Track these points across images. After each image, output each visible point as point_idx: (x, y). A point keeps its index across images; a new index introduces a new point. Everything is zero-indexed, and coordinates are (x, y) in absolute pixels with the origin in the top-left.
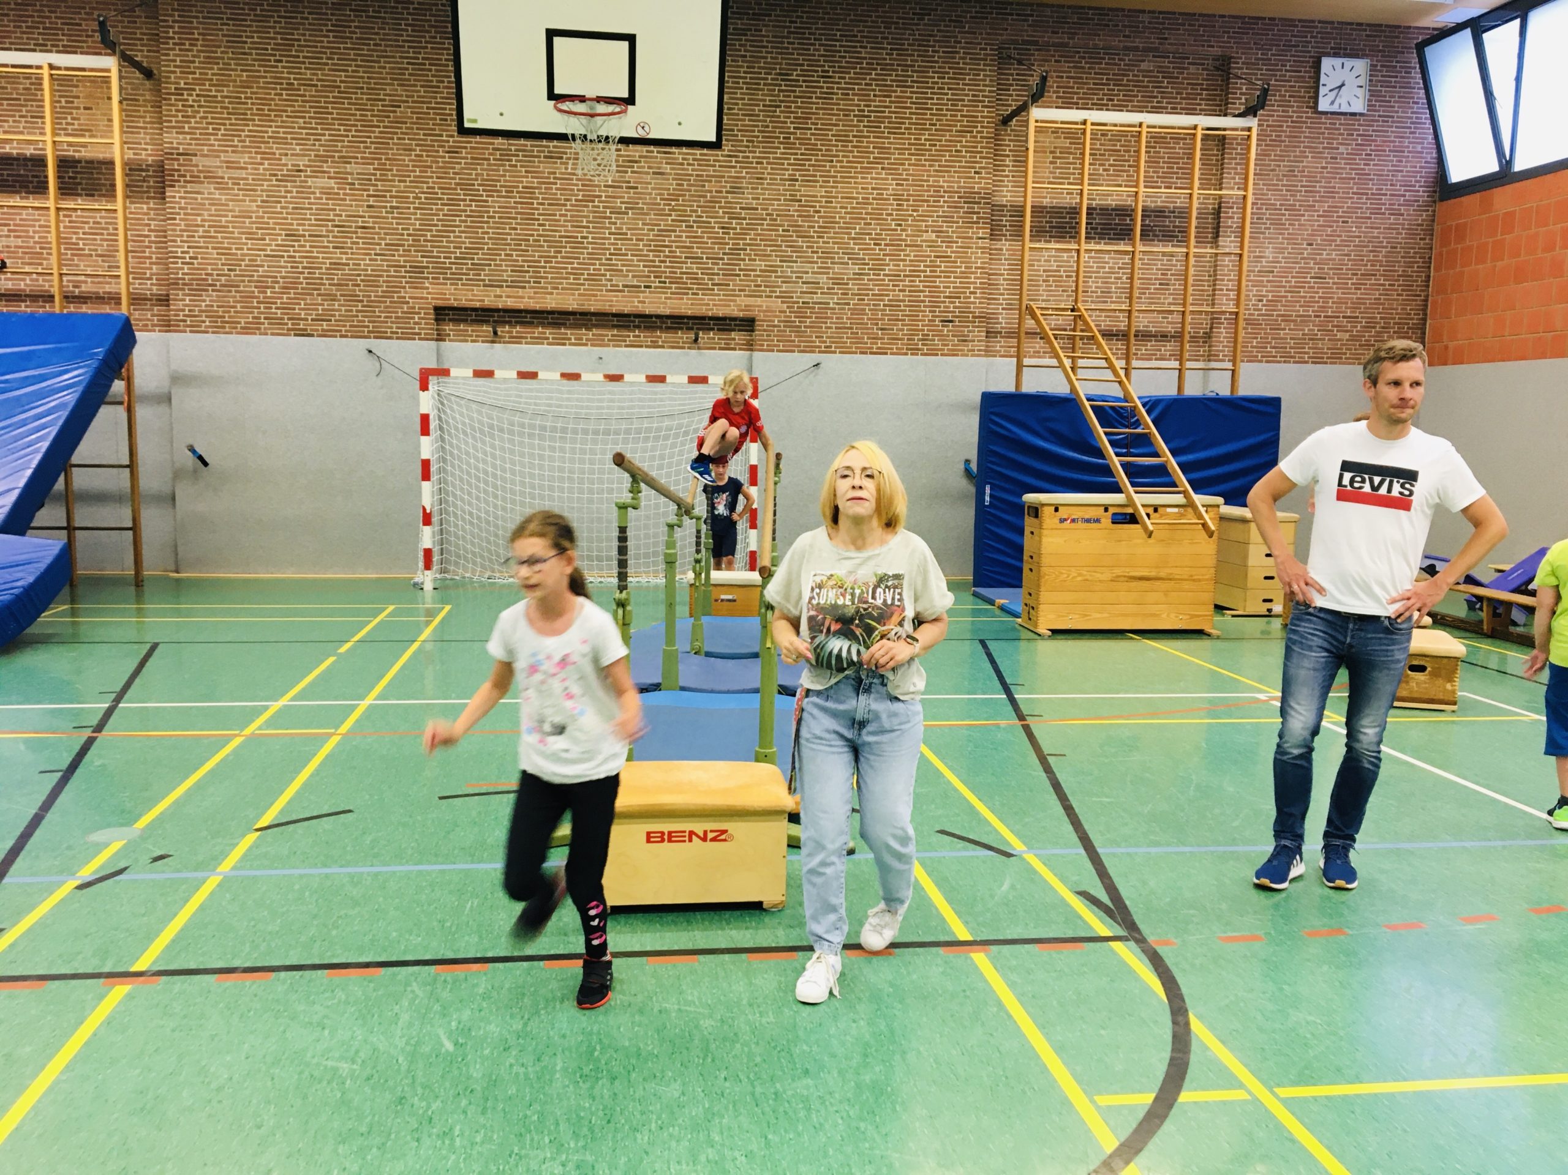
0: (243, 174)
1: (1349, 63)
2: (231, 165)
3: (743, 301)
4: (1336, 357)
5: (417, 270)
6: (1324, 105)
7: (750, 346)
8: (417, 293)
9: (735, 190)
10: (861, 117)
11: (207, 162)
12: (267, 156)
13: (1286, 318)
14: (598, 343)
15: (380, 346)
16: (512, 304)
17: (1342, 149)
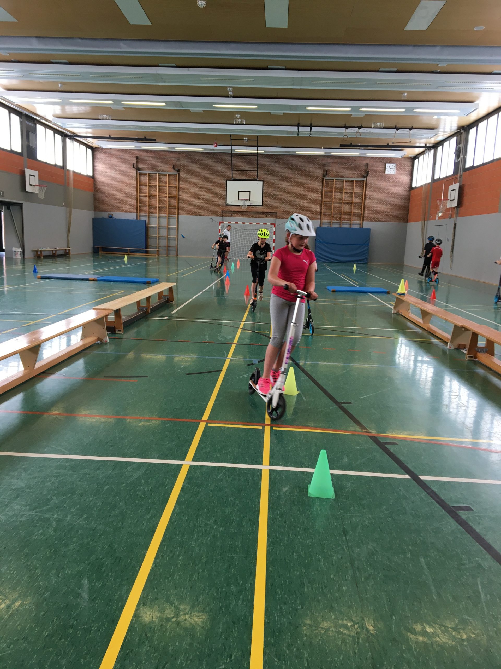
0: (191, 188)
1: (392, 164)
2: (190, 187)
3: (275, 209)
4: (389, 221)
5: (219, 204)
6: (386, 172)
7: (276, 218)
8: (219, 208)
9: (275, 190)
10: (297, 176)
11: (186, 186)
12: (196, 185)
13: (379, 213)
14: (249, 217)
15: (212, 217)
16: (234, 210)
17: (391, 180)
